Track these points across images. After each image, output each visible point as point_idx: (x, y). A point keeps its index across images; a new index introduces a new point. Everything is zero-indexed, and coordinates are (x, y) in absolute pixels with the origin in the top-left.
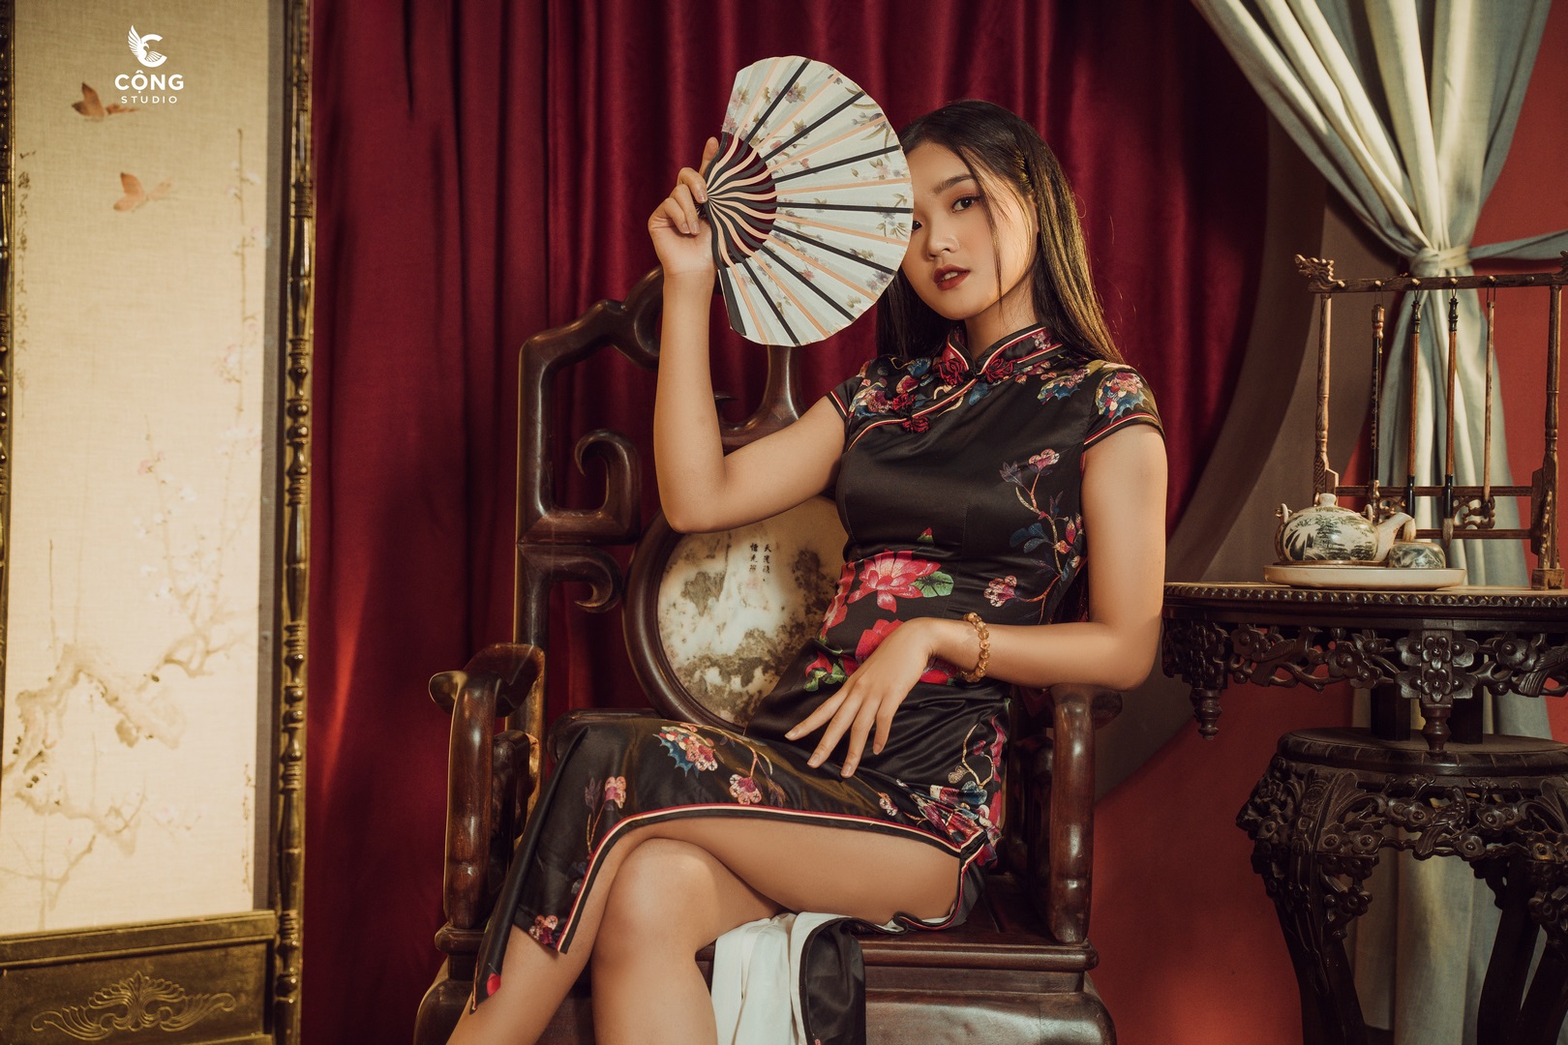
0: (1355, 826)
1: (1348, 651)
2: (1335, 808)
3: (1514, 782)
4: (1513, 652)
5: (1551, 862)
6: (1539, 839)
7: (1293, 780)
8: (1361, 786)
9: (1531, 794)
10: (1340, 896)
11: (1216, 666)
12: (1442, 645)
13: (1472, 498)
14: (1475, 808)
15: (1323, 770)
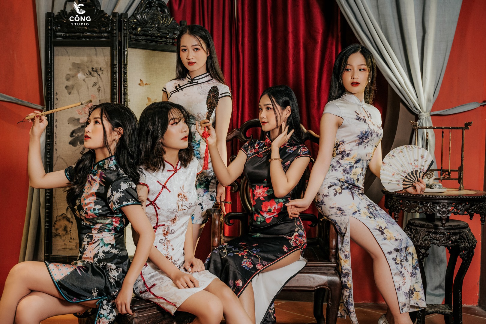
0: (426, 240)
1: (427, 206)
2: (422, 236)
3: (457, 231)
4: (459, 207)
5: (464, 246)
6: (462, 242)
7: (412, 230)
8: (427, 232)
9: (460, 233)
10: (423, 254)
11: (399, 208)
12: (445, 205)
13: (446, 172)
14: (449, 236)
15: (419, 228)
